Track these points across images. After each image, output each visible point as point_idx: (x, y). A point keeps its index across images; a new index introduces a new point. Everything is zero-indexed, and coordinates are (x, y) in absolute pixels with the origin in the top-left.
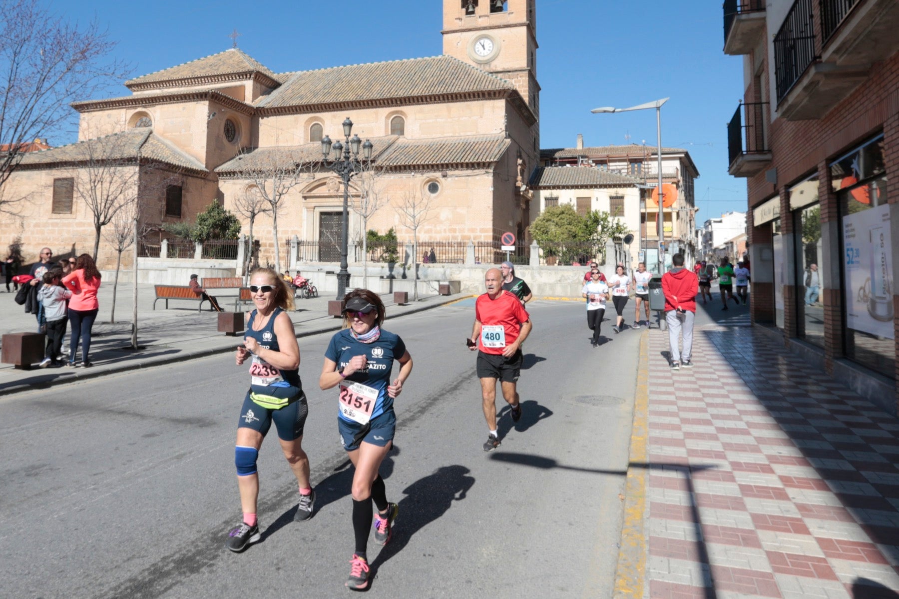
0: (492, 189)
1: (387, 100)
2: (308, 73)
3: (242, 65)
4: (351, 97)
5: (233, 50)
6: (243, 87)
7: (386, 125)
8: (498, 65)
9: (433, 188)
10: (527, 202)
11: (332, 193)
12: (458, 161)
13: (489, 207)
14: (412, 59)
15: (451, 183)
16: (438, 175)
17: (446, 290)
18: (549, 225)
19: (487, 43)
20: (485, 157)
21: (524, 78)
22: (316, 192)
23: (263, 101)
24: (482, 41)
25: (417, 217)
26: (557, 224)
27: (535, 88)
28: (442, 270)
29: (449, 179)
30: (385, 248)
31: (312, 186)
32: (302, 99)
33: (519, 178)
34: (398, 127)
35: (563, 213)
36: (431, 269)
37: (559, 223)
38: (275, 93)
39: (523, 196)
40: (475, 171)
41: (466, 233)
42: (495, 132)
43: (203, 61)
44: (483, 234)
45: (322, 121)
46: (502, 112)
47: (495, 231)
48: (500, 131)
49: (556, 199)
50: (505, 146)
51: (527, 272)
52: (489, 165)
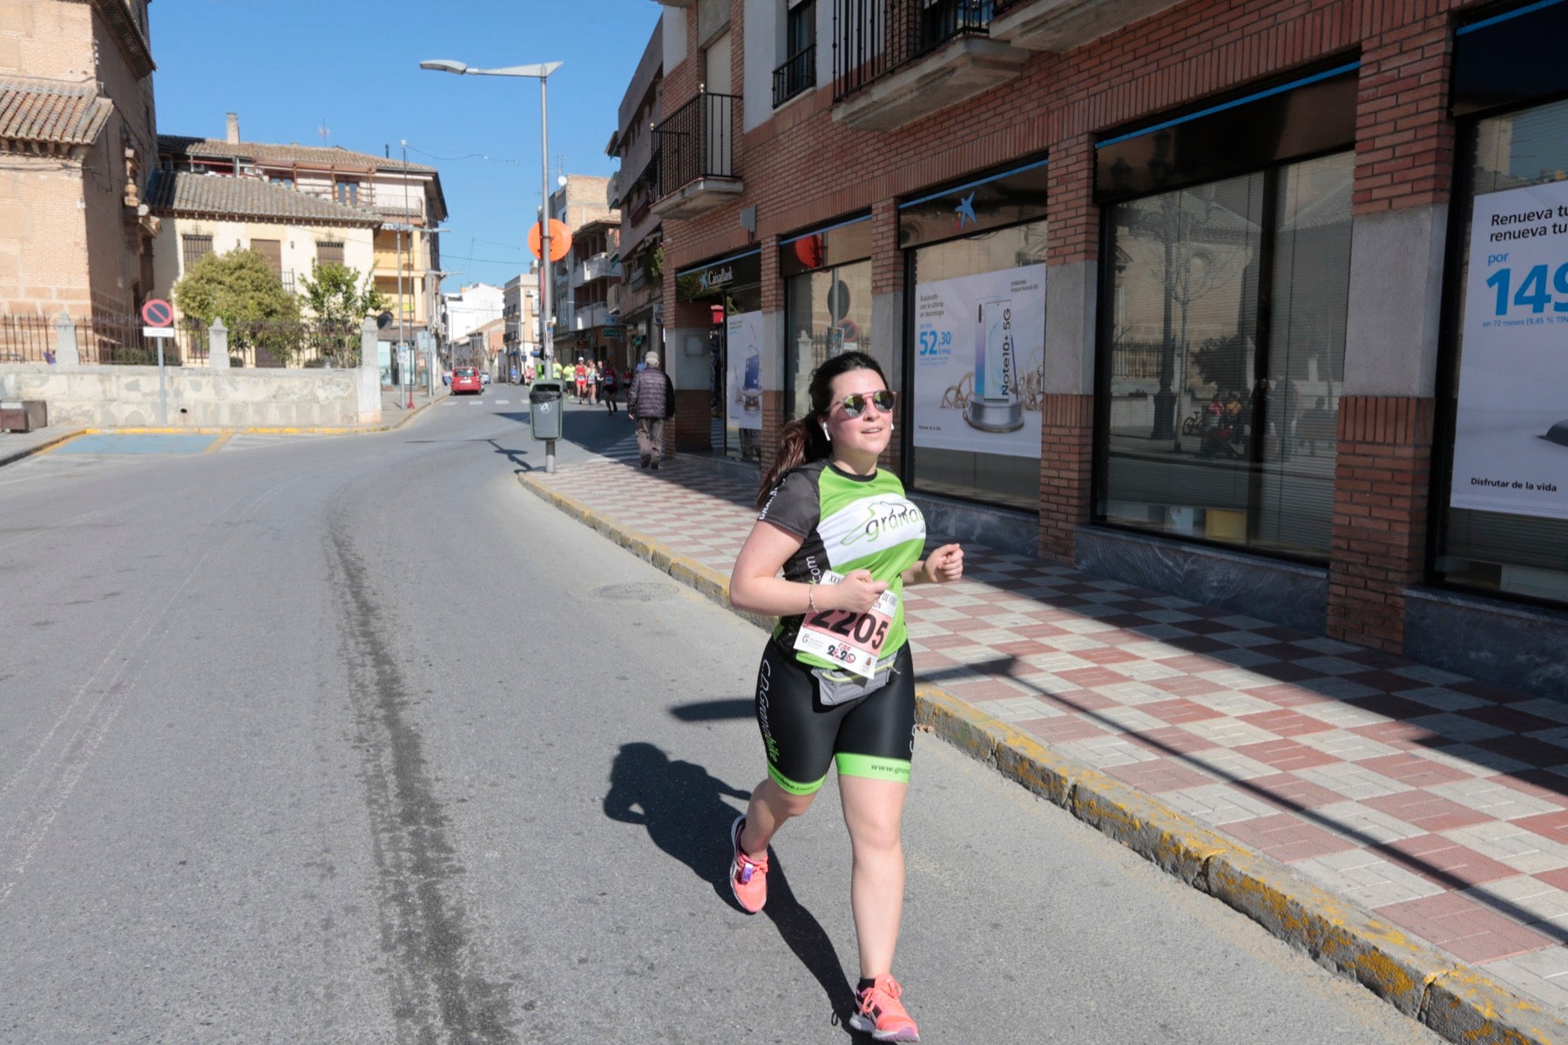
0: (83, 205)
10: (148, 239)
13: (77, 244)
17: (21, 421)
18: (214, 289)
20: (58, 131)
26: (231, 287)
33: (131, 188)
35: (241, 267)
37: (236, 287)
39: (143, 229)
40: (33, 160)
41: (23, 299)
42: (70, 78)
44: (66, 303)
46: (87, 35)
47: (94, 296)
48: (84, 77)
49: (208, 238)
50: (101, 114)
51: (204, 381)
52: (70, 150)
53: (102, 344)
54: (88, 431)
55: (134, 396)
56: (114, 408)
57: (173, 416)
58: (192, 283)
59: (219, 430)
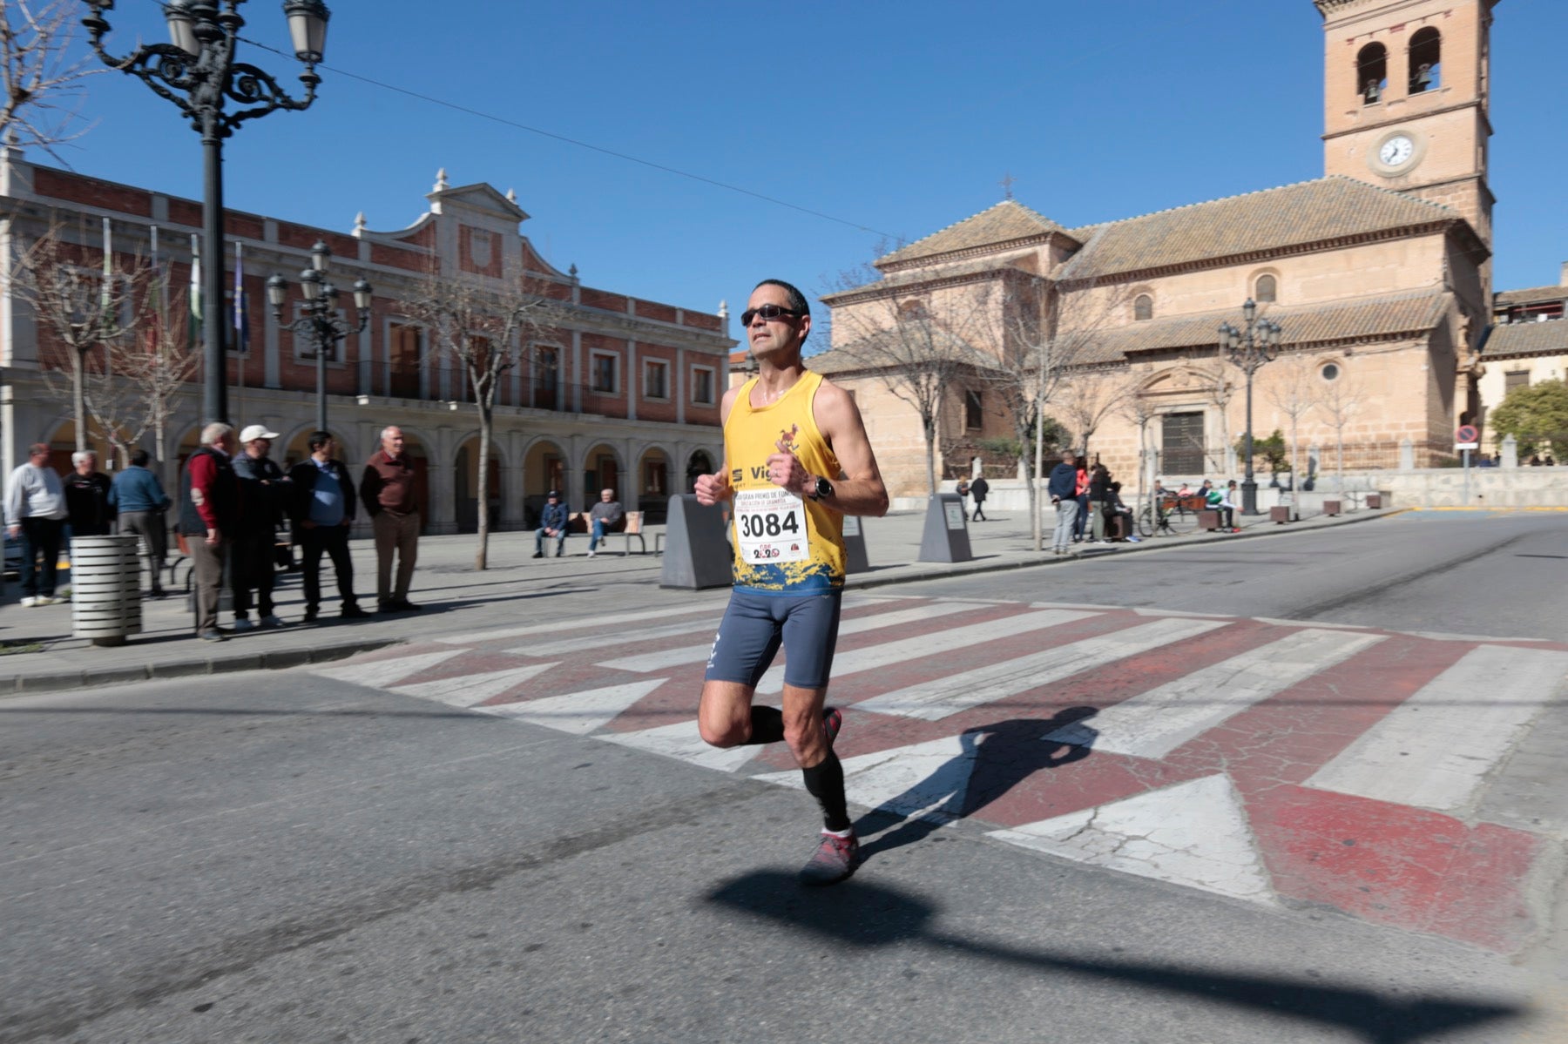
0: (1426, 367)
1: (1251, 254)
2: (1119, 224)
3: (1030, 224)
4: (1194, 256)
5: (1006, 203)
6: (1034, 256)
7: (1249, 289)
8: (1422, 176)
9: (1330, 372)
11: (1180, 387)
12: (1371, 332)
13: (1421, 393)
14: (1280, 188)
15: (1358, 365)
16: (1338, 353)
17: (1374, 502)
18: (1521, 412)
19: (1402, 144)
20: (1414, 323)
21: (1468, 191)
22: (1155, 388)
23: (1063, 271)
24: (1393, 142)
25: (1344, 411)
26: (1534, 410)
27: (1487, 200)
28: (1363, 479)
29: (1356, 359)
30: (1266, 456)
31: (1149, 382)
32: (1121, 263)
33: (1464, 347)
34: (1267, 290)
35: (1545, 394)
36: (1349, 477)
37: (1539, 410)
38: (1076, 258)
39: (1469, 373)
40: (1398, 344)
41: (1384, 431)
42: (1425, 284)
43: (968, 224)
44: (1410, 431)
45: (1150, 290)
46: (1440, 253)
47: (1429, 425)
48: (1434, 282)
49: (1526, 373)
50: (1444, 305)
51: (1496, 476)
52: (1420, 334)
53: (1433, 457)
54: (1418, 509)
55: (1447, 487)
56: (1433, 495)
57: (1472, 500)
58: (1503, 410)
59: (1504, 509)
